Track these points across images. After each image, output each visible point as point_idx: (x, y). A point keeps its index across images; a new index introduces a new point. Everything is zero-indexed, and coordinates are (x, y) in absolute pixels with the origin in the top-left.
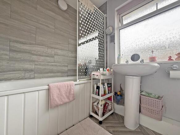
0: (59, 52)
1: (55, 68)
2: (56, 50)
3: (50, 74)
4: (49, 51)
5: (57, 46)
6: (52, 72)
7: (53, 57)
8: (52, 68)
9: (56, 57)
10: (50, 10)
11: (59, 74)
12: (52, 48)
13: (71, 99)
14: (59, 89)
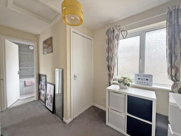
0: (31, 67)
1: (29, 74)
2: (29, 67)
3: (27, 77)
4: (26, 68)
5: (29, 65)
6: (27, 76)
7: (28, 70)
8: (27, 74)
9: (29, 70)
10: (25, 52)
11: (31, 76)
12: (27, 66)
13: (32, 84)
14: (28, 82)
